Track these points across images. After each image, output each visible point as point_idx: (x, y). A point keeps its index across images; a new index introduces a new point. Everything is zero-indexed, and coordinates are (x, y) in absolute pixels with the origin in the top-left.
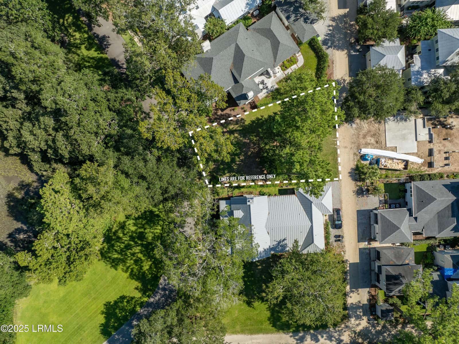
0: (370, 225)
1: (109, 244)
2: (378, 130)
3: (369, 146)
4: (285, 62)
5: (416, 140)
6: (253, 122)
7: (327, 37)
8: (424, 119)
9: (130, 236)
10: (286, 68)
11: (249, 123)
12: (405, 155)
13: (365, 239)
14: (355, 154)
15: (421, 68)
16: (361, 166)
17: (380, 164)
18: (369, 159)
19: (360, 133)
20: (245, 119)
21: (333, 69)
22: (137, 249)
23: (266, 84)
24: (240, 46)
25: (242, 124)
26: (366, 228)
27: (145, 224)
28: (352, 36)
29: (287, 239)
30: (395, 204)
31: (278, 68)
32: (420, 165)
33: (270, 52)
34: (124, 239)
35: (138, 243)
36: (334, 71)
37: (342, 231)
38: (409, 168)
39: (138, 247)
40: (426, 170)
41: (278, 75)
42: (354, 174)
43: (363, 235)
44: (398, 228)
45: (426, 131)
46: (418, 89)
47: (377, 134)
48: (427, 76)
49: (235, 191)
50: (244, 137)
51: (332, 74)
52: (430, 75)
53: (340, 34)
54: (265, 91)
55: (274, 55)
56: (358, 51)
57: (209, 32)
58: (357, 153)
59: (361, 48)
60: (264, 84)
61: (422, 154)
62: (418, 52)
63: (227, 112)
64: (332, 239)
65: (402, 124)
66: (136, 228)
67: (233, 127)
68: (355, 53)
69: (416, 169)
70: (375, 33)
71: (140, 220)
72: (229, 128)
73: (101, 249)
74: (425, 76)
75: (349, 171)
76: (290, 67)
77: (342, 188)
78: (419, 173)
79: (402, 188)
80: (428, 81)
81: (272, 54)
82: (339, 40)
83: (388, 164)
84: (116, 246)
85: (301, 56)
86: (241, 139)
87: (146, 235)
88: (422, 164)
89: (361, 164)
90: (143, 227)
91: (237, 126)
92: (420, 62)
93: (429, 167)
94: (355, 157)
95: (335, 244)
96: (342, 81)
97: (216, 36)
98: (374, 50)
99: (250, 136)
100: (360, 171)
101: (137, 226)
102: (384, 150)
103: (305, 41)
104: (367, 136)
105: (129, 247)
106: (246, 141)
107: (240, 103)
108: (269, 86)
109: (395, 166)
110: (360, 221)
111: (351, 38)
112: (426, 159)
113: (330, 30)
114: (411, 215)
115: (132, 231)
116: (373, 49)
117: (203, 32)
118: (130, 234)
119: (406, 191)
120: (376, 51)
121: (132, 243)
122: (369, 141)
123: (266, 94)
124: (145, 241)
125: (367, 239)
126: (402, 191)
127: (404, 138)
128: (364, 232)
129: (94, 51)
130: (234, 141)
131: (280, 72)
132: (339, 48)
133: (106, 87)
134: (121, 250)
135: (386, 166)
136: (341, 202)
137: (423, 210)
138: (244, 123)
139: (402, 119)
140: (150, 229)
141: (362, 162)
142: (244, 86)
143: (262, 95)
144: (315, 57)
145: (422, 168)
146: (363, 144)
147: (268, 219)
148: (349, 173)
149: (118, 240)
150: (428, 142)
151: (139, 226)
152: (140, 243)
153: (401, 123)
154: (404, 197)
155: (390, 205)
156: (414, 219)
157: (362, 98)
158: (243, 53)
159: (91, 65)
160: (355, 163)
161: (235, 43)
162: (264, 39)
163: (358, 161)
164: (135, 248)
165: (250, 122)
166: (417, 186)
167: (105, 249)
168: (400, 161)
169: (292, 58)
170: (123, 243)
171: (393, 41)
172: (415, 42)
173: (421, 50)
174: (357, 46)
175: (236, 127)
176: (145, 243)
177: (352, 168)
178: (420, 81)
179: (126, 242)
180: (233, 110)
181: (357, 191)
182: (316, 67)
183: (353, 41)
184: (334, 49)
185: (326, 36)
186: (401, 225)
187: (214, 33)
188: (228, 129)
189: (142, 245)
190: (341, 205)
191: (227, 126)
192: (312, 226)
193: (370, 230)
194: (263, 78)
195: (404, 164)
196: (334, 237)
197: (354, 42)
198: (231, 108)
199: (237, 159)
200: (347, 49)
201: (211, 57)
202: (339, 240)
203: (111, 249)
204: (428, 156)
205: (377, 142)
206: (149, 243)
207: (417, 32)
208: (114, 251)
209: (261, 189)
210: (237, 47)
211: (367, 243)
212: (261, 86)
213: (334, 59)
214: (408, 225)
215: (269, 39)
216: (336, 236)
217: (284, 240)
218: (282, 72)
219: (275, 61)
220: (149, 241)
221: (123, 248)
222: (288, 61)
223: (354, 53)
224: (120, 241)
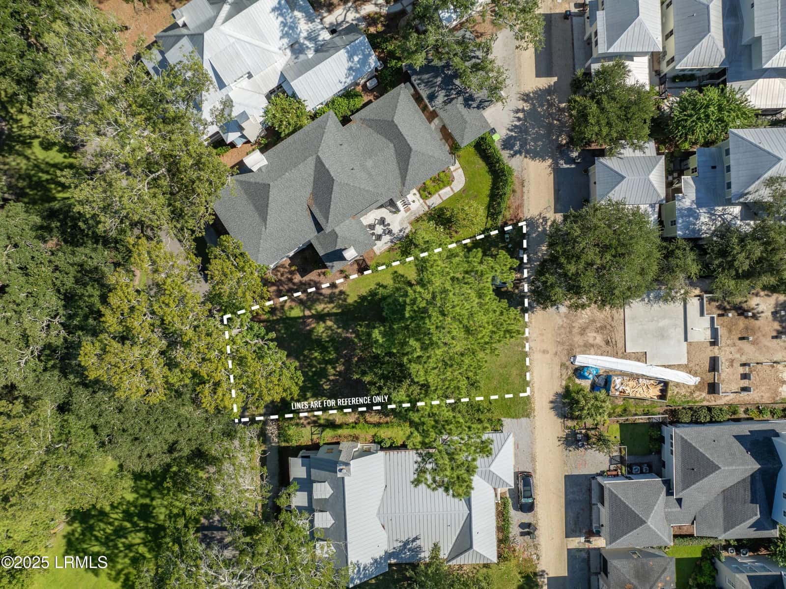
0: (590, 506)
1: (83, 526)
2: (610, 318)
3: (592, 350)
4: (428, 183)
5: (686, 340)
6: (363, 298)
7: (513, 134)
8: (701, 297)
9: (124, 512)
10: (430, 193)
11: (356, 301)
12: (663, 369)
13: (580, 531)
14: (563, 365)
15: (696, 204)
16: (576, 389)
17: (612, 388)
18: (591, 376)
19: (574, 325)
20: (347, 293)
21: (522, 196)
22: (136, 538)
23: (389, 225)
24: (324, 161)
25: (340, 302)
26: (583, 510)
27: (152, 489)
28: (563, 131)
29: (422, 537)
30: (640, 465)
31: (415, 194)
32: (693, 388)
33: (393, 166)
34: (112, 516)
35: (138, 525)
36: (526, 202)
37: (535, 516)
38: (669, 393)
39: (138, 534)
40: (703, 398)
41: (413, 207)
42: (561, 405)
43: (575, 524)
44: (644, 522)
45: (706, 321)
46: (688, 249)
47: (608, 327)
48: (707, 220)
49: (324, 433)
50: (344, 328)
51: (520, 206)
52: (713, 217)
53: (539, 128)
54: (386, 238)
55: (401, 173)
56: (572, 161)
57: (273, 124)
58: (568, 363)
59: (579, 156)
60: (385, 226)
61: (697, 368)
62: (691, 168)
63: (312, 278)
64: (514, 530)
65: (659, 308)
66: (135, 495)
67: (324, 308)
68: (568, 166)
69: (685, 396)
70: (604, 134)
71: (144, 482)
72: (316, 309)
73: (69, 533)
74: (704, 218)
75: (552, 398)
76: (437, 191)
77: (536, 433)
78: (690, 404)
79: (655, 434)
80: (710, 229)
81: (398, 171)
82: (535, 140)
83: (628, 388)
84: (97, 529)
85: (460, 171)
86: (339, 331)
87: (155, 511)
88: (696, 386)
89: (575, 384)
90: (148, 494)
91: (332, 305)
92: (694, 191)
93: (709, 393)
94: (564, 371)
95: (520, 539)
96: (541, 221)
97: (287, 132)
98: (604, 165)
99: (356, 326)
100: (573, 398)
101: (138, 493)
102: (622, 358)
103: (465, 144)
104: (588, 331)
105: (121, 533)
106: (349, 335)
107: (333, 266)
108: (396, 229)
109: (641, 393)
110: (571, 496)
111: (560, 135)
112: (704, 376)
113: (519, 119)
114: (669, 493)
115: (128, 502)
116: (601, 163)
117: (263, 123)
118: (124, 507)
119: (662, 440)
120: (606, 166)
121: (128, 525)
122: (591, 341)
123: (390, 244)
124: (153, 523)
125: (584, 531)
126: (656, 440)
127: (662, 335)
128: (578, 518)
129: (57, 151)
130: (324, 335)
131: (417, 202)
132: (535, 155)
133: (51, 244)
134: (107, 538)
135: (624, 392)
136: (533, 459)
137: (694, 486)
138: (345, 300)
139: (658, 298)
140: (163, 499)
141: (578, 381)
142: (339, 235)
143: (381, 246)
144: (488, 172)
145: (697, 394)
146: (579, 346)
147: (383, 498)
148: (551, 402)
149: (101, 518)
150: (709, 344)
151: (141, 492)
152: (142, 525)
153: (655, 305)
154: (659, 452)
155: (630, 467)
156: (675, 501)
157: (572, 269)
158: (330, 175)
159: (52, 179)
160: (564, 383)
161: (314, 157)
162: (380, 141)
163: (569, 378)
164: (133, 534)
165: (356, 298)
166: (682, 438)
167: (77, 535)
168: (652, 382)
169: (442, 175)
170: (111, 524)
171: (641, 148)
172: (687, 146)
173: (696, 166)
174: (572, 152)
175: (329, 308)
176: (153, 525)
177: (557, 393)
178: (694, 229)
179: (116, 523)
180: (324, 274)
181: (566, 438)
182: (488, 192)
183: (564, 142)
184: (526, 157)
185: (511, 130)
186: (648, 517)
187: (283, 127)
188: (313, 312)
189: (146, 530)
190: (534, 465)
191: (311, 305)
192: (470, 515)
193: (591, 515)
194: (384, 213)
195: (660, 387)
196: (520, 526)
197: (567, 143)
198: (320, 271)
199: (332, 371)
200: (552, 157)
201: (267, 182)
202: (529, 533)
203: (88, 534)
204: (709, 371)
205: (607, 343)
206: (159, 525)
207: (688, 131)
208: (93, 538)
209: (376, 429)
210: (319, 164)
211: (583, 539)
212: (379, 229)
213: (526, 177)
214: (663, 514)
215: (391, 141)
216: (522, 525)
217: (416, 539)
218: (421, 201)
219: (404, 185)
220: (159, 523)
221: (110, 534)
222: (434, 180)
223: (565, 166)
224: (105, 520)
